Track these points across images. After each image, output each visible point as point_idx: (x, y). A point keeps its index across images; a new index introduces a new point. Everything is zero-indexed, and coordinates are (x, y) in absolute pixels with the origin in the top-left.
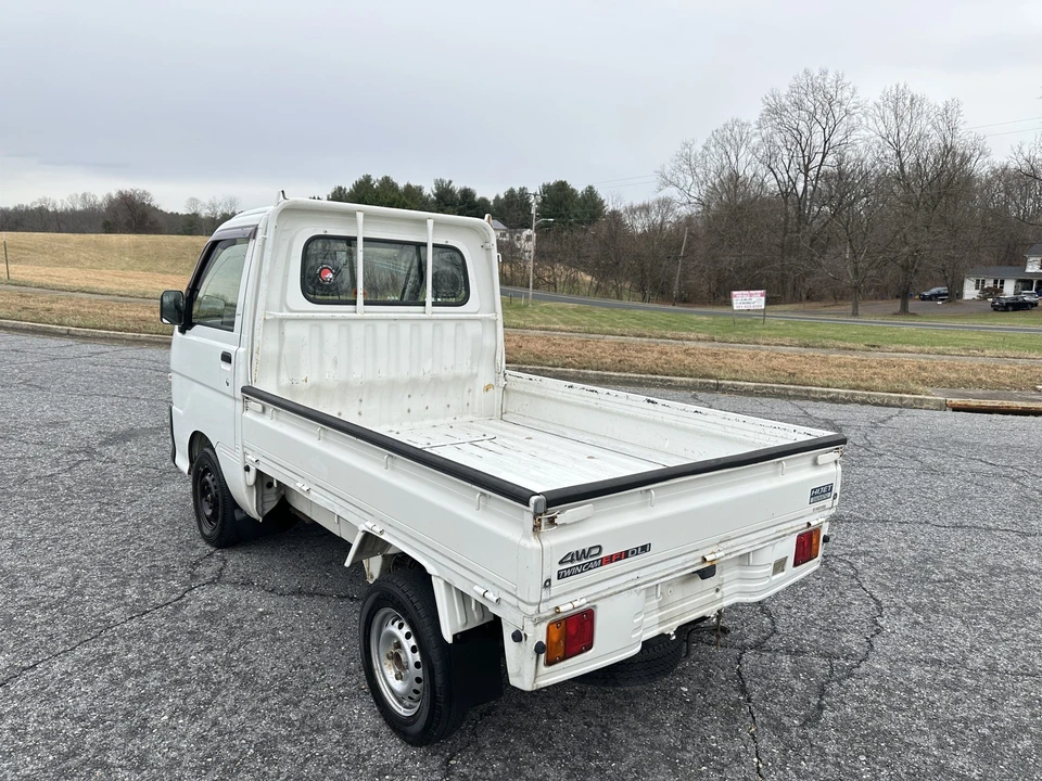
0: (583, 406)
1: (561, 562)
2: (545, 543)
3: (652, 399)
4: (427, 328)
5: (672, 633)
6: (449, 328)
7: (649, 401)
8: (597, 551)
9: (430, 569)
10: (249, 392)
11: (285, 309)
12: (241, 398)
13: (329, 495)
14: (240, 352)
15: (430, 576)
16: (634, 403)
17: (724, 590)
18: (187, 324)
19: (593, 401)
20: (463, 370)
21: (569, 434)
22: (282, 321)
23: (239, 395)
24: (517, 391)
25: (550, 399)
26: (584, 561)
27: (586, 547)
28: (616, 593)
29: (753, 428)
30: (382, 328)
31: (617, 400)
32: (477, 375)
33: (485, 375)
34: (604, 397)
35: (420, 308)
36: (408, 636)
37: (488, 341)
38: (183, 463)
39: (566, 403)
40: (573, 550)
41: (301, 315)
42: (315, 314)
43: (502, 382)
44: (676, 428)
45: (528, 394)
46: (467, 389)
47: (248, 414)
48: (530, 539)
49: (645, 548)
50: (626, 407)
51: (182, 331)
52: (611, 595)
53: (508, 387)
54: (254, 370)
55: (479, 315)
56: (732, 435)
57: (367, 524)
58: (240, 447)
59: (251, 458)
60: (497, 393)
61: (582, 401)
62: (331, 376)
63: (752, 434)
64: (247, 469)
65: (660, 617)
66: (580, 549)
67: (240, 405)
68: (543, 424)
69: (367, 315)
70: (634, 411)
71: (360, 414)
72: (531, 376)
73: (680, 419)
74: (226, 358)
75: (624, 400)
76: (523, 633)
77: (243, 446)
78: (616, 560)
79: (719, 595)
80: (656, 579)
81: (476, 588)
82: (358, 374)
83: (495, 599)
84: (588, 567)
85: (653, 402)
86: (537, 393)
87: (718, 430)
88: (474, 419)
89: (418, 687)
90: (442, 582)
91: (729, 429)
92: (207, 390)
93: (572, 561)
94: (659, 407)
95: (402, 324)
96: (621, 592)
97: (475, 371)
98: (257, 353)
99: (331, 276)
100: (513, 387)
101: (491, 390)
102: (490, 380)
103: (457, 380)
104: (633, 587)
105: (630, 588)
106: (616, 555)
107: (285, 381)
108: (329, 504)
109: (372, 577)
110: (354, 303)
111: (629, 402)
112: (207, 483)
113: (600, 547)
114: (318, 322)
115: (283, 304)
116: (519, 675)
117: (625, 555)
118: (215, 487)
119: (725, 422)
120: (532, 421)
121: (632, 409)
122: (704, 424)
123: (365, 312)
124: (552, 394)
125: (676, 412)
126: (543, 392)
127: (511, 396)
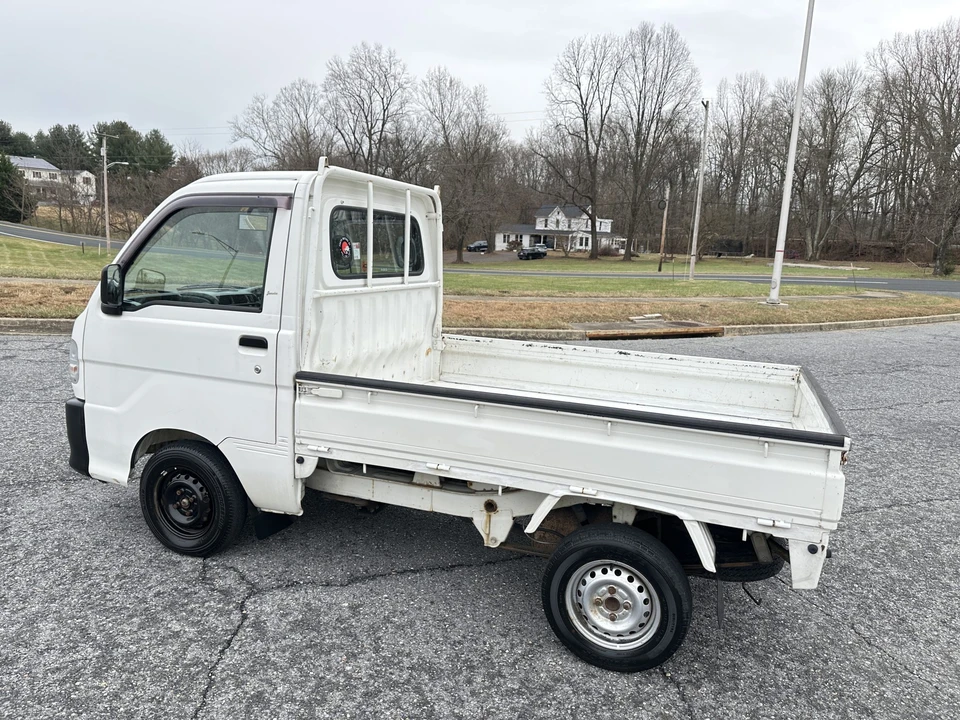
0: (545, 362)
3: (623, 351)
7: (621, 353)
9: (681, 515)
12: (291, 384)
14: (283, 335)
15: (682, 521)
16: (605, 355)
19: (559, 356)
22: (320, 299)
23: (286, 381)
24: (458, 353)
25: (504, 358)
29: (726, 367)
30: (379, 300)
31: (585, 354)
33: (427, 340)
34: (570, 352)
36: (631, 579)
38: (112, 469)
39: (524, 360)
43: (440, 346)
44: (649, 373)
45: (474, 355)
47: (302, 401)
50: (597, 360)
53: (447, 349)
55: (429, 283)
56: (707, 374)
57: (571, 488)
58: (289, 439)
61: (544, 357)
63: (726, 373)
64: (300, 460)
68: (493, 381)
69: (375, 288)
70: (604, 362)
72: (478, 339)
73: (655, 365)
74: (253, 342)
75: (594, 354)
77: (294, 437)
81: (757, 520)
82: (366, 348)
83: (787, 526)
85: (625, 354)
86: (487, 353)
87: (693, 372)
91: (704, 370)
94: (632, 357)
99: (347, 249)
100: (454, 349)
101: (431, 353)
102: (430, 345)
103: (415, 347)
110: (368, 276)
111: (598, 355)
114: (343, 298)
119: (699, 364)
120: (478, 379)
121: (603, 360)
122: (679, 368)
123: (373, 285)
124: (506, 353)
125: (650, 360)
126: (494, 352)
127: (449, 358)
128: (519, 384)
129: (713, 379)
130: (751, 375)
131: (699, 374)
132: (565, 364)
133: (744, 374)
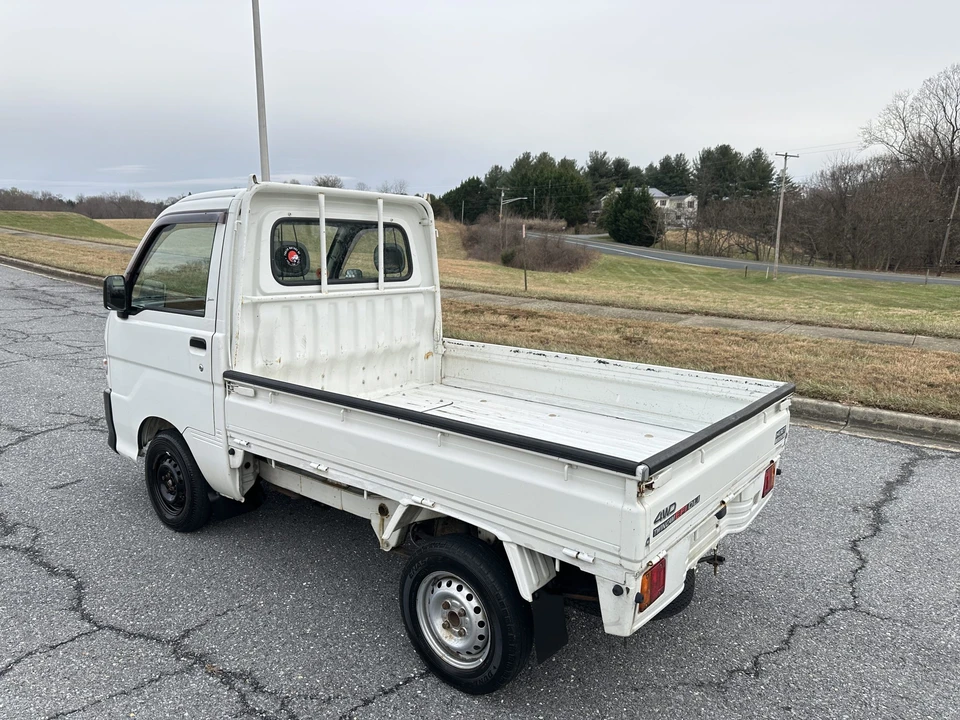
0: (530, 369)
1: (655, 522)
2: (646, 506)
3: (602, 360)
4: (380, 303)
5: (695, 567)
6: (398, 301)
7: (600, 362)
8: (673, 508)
9: (501, 536)
10: (231, 376)
11: (258, 293)
12: (223, 383)
13: (357, 473)
14: (217, 338)
15: (501, 542)
16: (585, 364)
17: (721, 525)
18: (127, 309)
19: (542, 363)
20: (410, 340)
21: (516, 394)
22: (256, 305)
23: (219, 379)
24: (457, 357)
25: (493, 363)
26: (666, 519)
27: (668, 506)
28: (679, 541)
29: (705, 381)
30: (343, 305)
31: (567, 362)
32: (419, 344)
33: (426, 346)
34: (554, 359)
35: (373, 285)
36: (469, 598)
37: (428, 312)
38: (128, 448)
39: (512, 366)
41: (274, 297)
42: (284, 296)
43: (441, 350)
44: (629, 384)
45: (470, 360)
46: (410, 358)
47: (231, 399)
48: (635, 505)
49: (697, 500)
50: (577, 368)
51: (124, 316)
52: (676, 543)
53: (447, 353)
54: (234, 355)
55: (421, 288)
56: (686, 389)
57: (414, 498)
58: (223, 432)
59: (239, 441)
60: (436, 360)
61: (529, 364)
62: (303, 354)
63: (705, 387)
64: (232, 452)
66: (664, 508)
67: (220, 391)
68: (488, 386)
69: (331, 294)
70: (584, 371)
72: (473, 343)
73: (633, 376)
74: (198, 343)
75: (574, 362)
76: (624, 587)
77: (226, 430)
78: (682, 514)
79: (718, 530)
81: (565, 550)
82: (326, 350)
83: (591, 560)
84: (668, 523)
85: (604, 363)
86: (480, 358)
87: (671, 385)
88: (418, 385)
89: (480, 643)
90: (515, 548)
91: (683, 384)
92: (173, 377)
93: (661, 519)
94: (611, 367)
95: (359, 301)
97: (418, 340)
98: (237, 337)
99: (296, 257)
100: (453, 353)
101: (430, 357)
102: (429, 348)
103: (405, 350)
104: (686, 535)
105: (684, 537)
106: (682, 509)
107: (259, 362)
108: (358, 482)
109: (388, 545)
110: (320, 282)
111: (579, 363)
112: (167, 468)
113: (674, 504)
114: (289, 304)
115: (256, 286)
116: (617, 623)
117: (687, 508)
118: (178, 473)
119: (678, 377)
120: (474, 384)
121: (583, 369)
122: (656, 379)
123: (329, 291)
124: (496, 359)
125: (628, 370)
126: (486, 357)
127: (450, 362)
128: (510, 391)
129: (693, 394)
130: (732, 391)
131: (677, 388)
132: (548, 371)
133: (725, 390)
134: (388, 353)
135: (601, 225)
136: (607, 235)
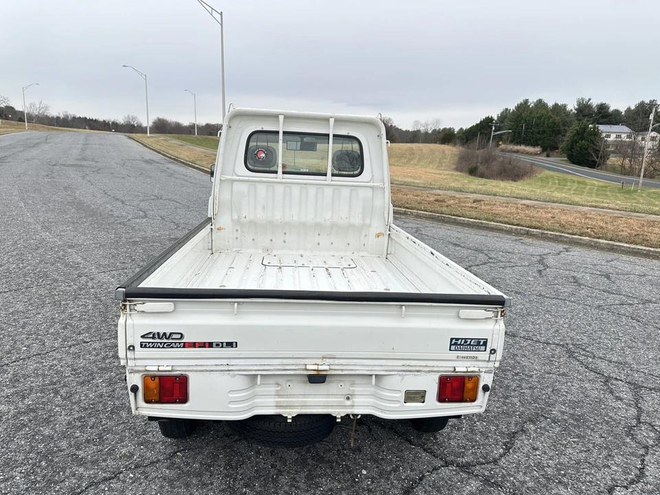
0: (411, 253)
1: (143, 337)
4: (328, 191)
5: (290, 417)
7: (432, 253)
8: (179, 336)
11: (234, 175)
16: (426, 254)
17: (355, 400)
19: (414, 249)
20: (357, 220)
22: (232, 181)
24: (393, 239)
25: (402, 246)
26: (165, 341)
27: (168, 332)
28: (207, 371)
30: (296, 189)
32: (370, 225)
33: (377, 226)
35: (322, 178)
37: (378, 203)
39: (406, 249)
40: (156, 331)
41: (241, 178)
42: (250, 178)
44: (441, 276)
46: (363, 235)
49: (230, 344)
50: (424, 256)
52: (203, 371)
56: (459, 286)
60: (384, 239)
61: (410, 249)
62: (261, 216)
65: (277, 402)
66: (159, 331)
69: (284, 180)
70: (426, 260)
71: (284, 242)
78: (199, 347)
79: (348, 403)
80: (251, 370)
82: (278, 216)
84: (169, 346)
86: (398, 241)
87: (453, 281)
93: (153, 338)
95: (310, 188)
96: (212, 371)
97: (368, 222)
98: (215, 199)
99: (264, 155)
101: (381, 237)
102: (381, 230)
103: (351, 227)
104: (225, 371)
105: (222, 371)
106: (200, 343)
107: (235, 217)
110: (276, 172)
113: (181, 334)
114: (254, 183)
115: (233, 171)
117: (210, 345)
119: (457, 275)
124: (402, 243)
132: (414, 256)
134: (334, 228)
135: (563, 151)
136: (566, 159)
